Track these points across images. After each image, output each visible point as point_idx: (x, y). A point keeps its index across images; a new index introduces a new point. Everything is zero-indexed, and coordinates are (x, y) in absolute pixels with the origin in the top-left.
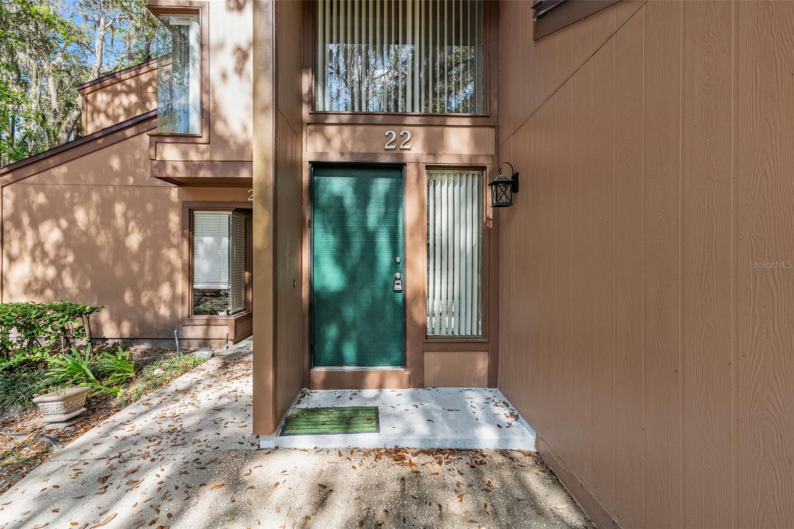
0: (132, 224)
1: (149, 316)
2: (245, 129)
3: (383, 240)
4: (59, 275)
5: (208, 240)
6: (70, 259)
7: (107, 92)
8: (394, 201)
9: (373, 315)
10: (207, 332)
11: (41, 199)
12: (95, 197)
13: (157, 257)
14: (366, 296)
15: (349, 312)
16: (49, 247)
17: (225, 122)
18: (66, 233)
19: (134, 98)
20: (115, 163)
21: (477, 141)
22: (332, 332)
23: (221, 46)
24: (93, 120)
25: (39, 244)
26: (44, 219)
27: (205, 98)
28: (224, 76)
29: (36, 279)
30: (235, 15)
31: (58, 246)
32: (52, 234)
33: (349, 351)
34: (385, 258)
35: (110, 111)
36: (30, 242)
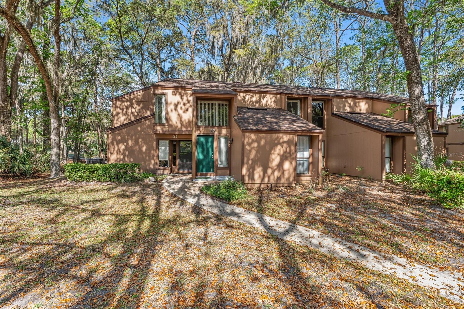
0: (143, 144)
1: (148, 168)
2: (177, 123)
3: (210, 149)
4: (124, 158)
5: (163, 148)
6: (127, 153)
7: (120, 101)
8: (212, 143)
9: (208, 164)
10: (163, 171)
11: (119, 138)
12: (134, 137)
13: (150, 153)
14: (207, 160)
15: (204, 163)
16: (121, 150)
17: (172, 121)
18: (126, 146)
19: (129, 103)
20: (139, 129)
21: (227, 131)
22: (201, 167)
23: (171, 103)
24: (115, 110)
25: (119, 149)
26: (120, 143)
27: (167, 115)
28: (172, 110)
29: (118, 159)
30: (174, 96)
31: (124, 150)
32: (122, 147)
33: (204, 170)
34: (211, 153)
35: (121, 107)
36: (116, 149)
